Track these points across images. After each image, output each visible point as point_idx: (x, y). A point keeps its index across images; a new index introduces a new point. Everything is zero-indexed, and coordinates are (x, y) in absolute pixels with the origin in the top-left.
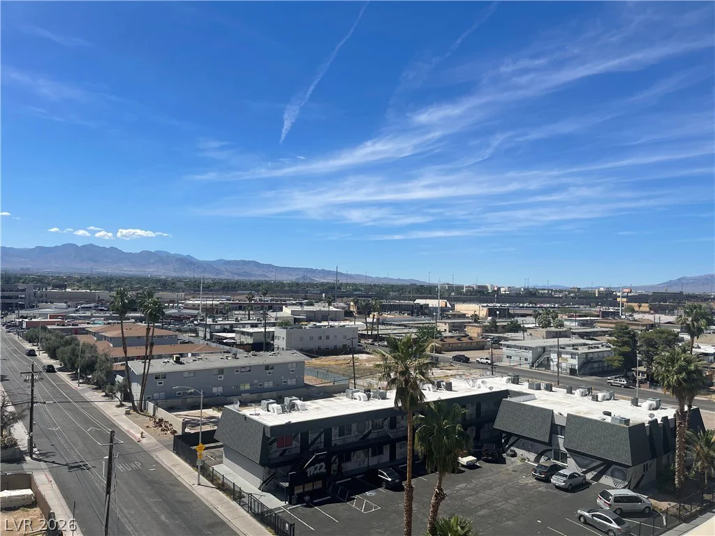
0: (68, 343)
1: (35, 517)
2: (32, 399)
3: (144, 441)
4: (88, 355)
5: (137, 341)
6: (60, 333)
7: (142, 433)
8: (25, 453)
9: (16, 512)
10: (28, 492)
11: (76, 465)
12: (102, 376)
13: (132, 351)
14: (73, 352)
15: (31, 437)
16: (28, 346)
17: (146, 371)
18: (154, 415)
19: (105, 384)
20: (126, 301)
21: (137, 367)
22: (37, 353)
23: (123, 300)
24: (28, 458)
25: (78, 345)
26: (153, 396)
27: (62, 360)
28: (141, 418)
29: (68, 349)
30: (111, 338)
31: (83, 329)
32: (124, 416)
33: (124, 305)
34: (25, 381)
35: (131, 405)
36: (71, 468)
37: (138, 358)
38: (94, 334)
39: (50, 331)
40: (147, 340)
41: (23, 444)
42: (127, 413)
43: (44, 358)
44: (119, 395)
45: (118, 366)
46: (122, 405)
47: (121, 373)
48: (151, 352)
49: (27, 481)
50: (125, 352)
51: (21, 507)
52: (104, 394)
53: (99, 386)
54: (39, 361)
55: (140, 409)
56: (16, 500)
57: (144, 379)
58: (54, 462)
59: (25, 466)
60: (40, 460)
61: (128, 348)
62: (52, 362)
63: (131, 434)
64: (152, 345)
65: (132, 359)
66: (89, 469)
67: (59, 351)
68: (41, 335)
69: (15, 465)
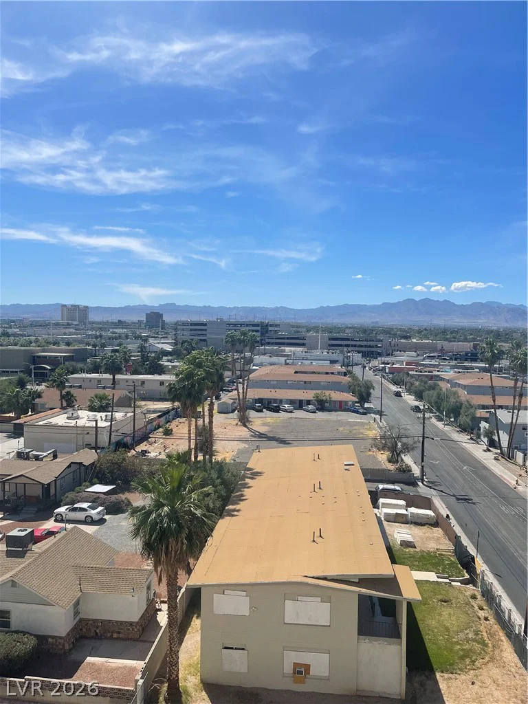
0: (433, 388)
1: (440, 536)
2: (424, 434)
3: (519, 488)
4: (452, 400)
5: (504, 391)
6: (424, 379)
7: (517, 481)
8: (417, 478)
9: (422, 527)
10: (430, 513)
11: (461, 497)
12: (468, 420)
13: (500, 400)
14: (439, 396)
15: (423, 466)
16: (394, 388)
17: (514, 421)
18: (524, 465)
19: (470, 429)
20: (496, 352)
21: (504, 416)
22: (402, 394)
23: (492, 351)
24: (420, 484)
25: (441, 390)
26: (520, 446)
27: (430, 403)
28: (510, 465)
29: (433, 393)
30: (465, 386)
31: (438, 376)
32: (493, 461)
33: (494, 355)
34: (418, 418)
35: (499, 451)
36: (458, 499)
37: (507, 407)
38: (448, 381)
39: (412, 376)
40: (515, 391)
41: (416, 471)
42: (496, 459)
43: (410, 400)
44: (486, 440)
45: (482, 413)
46: (489, 451)
47: (486, 420)
48: (520, 402)
49: (427, 504)
50: (494, 401)
51: (427, 524)
52: (469, 437)
53: (464, 429)
54: (405, 402)
55: (509, 456)
56: (423, 518)
57: (512, 429)
58: (442, 491)
59: (418, 489)
60: (430, 487)
61: (496, 397)
62: (416, 403)
63: (505, 479)
64: (521, 396)
65: (501, 407)
66: (474, 504)
67: (425, 394)
68: (407, 379)
69: (411, 487)
